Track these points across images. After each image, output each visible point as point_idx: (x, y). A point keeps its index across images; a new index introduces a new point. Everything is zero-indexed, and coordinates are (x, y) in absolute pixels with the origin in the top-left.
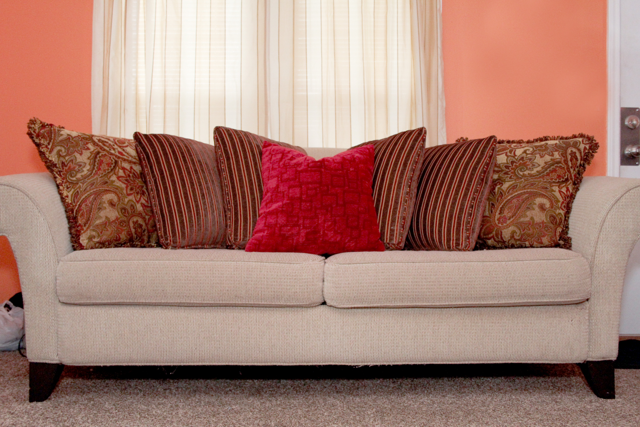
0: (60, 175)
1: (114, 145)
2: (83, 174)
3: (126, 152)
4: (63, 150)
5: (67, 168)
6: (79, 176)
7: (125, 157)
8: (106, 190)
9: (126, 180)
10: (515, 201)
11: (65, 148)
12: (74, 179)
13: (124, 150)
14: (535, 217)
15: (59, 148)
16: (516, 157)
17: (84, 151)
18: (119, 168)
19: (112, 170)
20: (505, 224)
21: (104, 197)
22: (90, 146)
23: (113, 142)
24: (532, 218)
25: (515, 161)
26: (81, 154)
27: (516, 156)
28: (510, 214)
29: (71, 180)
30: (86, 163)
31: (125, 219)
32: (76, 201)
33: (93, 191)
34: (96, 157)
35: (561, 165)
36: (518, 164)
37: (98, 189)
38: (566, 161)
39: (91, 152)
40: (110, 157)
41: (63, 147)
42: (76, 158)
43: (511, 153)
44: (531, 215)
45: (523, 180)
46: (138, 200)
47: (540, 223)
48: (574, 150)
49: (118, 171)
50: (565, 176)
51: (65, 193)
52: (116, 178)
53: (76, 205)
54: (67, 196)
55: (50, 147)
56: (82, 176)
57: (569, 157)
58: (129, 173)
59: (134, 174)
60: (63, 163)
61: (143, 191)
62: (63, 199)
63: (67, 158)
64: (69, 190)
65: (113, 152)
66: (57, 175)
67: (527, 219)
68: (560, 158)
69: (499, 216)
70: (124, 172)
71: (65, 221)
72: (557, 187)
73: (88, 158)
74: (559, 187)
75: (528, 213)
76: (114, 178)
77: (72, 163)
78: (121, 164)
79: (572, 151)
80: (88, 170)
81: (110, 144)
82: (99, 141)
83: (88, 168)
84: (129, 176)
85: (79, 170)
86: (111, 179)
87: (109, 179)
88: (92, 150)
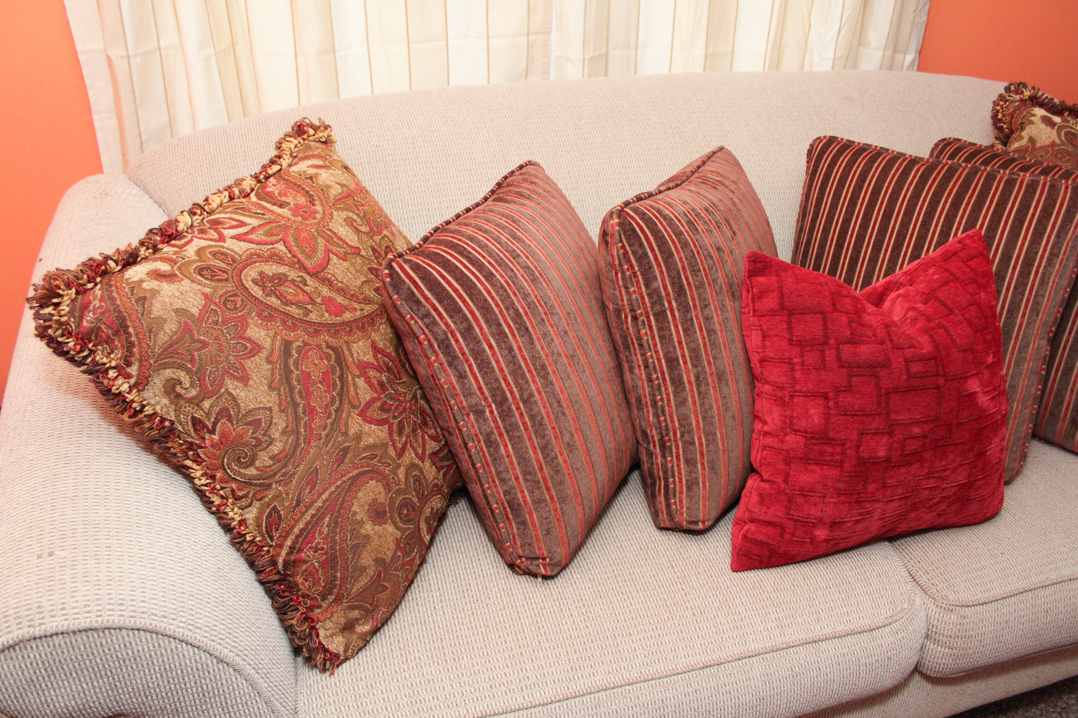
0: (197, 460)
1: (303, 281)
2: (276, 448)
3: (339, 291)
4: (183, 376)
5: (216, 437)
6: (264, 459)
7: (347, 316)
8: (352, 478)
9: (382, 408)
11: (188, 371)
12: (252, 471)
13: (329, 283)
15: (169, 373)
17: (248, 363)
18: (354, 376)
19: (340, 395)
21: (355, 508)
22: (257, 332)
23: (292, 265)
26: (244, 379)
29: (244, 476)
30: (270, 409)
31: (411, 529)
32: (276, 535)
33: (324, 502)
34: (287, 372)
37: (333, 488)
39: (267, 360)
40: (319, 347)
41: (181, 367)
42: (234, 399)
46: (421, 450)
49: (355, 385)
51: (234, 514)
52: (360, 420)
53: (281, 546)
54: (242, 522)
55: (133, 370)
56: (272, 458)
58: (378, 375)
60: (196, 422)
61: (423, 412)
62: (238, 541)
63: (206, 404)
64: (244, 502)
65: (314, 316)
66: (188, 463)
70: (368, 380)
71: (259, 591)
73: (271, 388)
76: (355, 424)
77: (230, 419)
78: (350, 352)
80: (284, 432)
81: (293, 281)
82: (264, 288)
83: (282, 425)
84: (381, 384)
85: (259, 442)
86: (352, 432)
87: (346, 434)
88: (267, 344)
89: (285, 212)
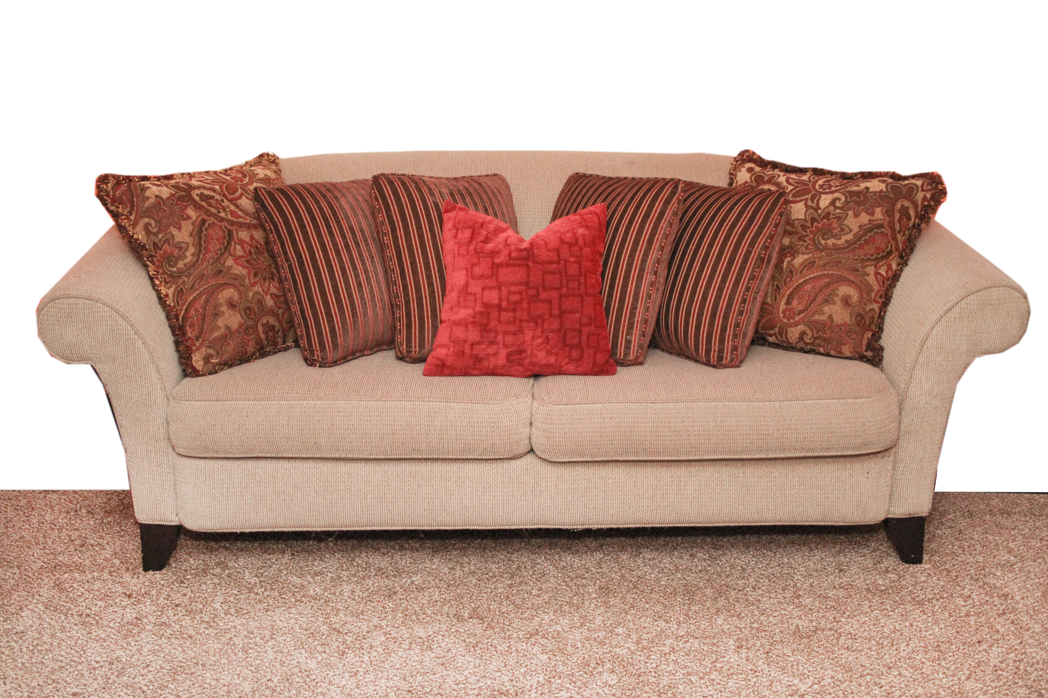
0: (153, 262)
1: (223, 201)
2: (186, 261)
3: (241, 210)
4: (153, 223)
5: (162, 252)
6: (181, 264)
7: (241, 220)
8: (222, 284)
9: (247, 261)
10: (808, 287)
11: (155, 220)
12: (175, 269)
13: (237, 206)
14: (834, 316)
15: (146, 220)
16: (820, 211)
17: (183, 223)
18: (235, 243)
19: (225, 249)
20: (792, 321)
21: (220, 296)
22: (190, 212)
23: (220, 194)
24: (831, 317)
25: (817, 218)
26: (179, 228)
27: (820, 209)
28: (800, 308)
29: (170, 271)
30: (188, 243)
31: (251, 323)
32: (180, 303)
33: (204, 289)
34: (201, 231)
35: (883, 230)
36: (820, 225)
37: (210, 284)
38: (891, 225)
39: (193, 224)
40: (221, 227)
41: (153, 218)
42: (173, 236)
43: (813, 202)
44: (829, 312)
45: (823, 253)
46: (266, 289)
47: (841, 325)
48: (907, 203)
49: (235, 248)
50: (887, 247)
51: (164, 291)
52: (233, 262)
53: (181, 310)
54: (167, 295)
55: (132, 217)
56: (185, 265)
57: (897, 215)
58: (249, 248)
59: (257, 248)
60: (155, 244)
61: (272, 273)
62: (162, 300)
63: (160, 236)
64: (168, 286)
65: (223, 215)
66: (148, 263)
67: (824, 318)
68: (883, 218)
69: (785, 307)
70: (243, 248)
71: (168, 332)
72: (873, 268)
73: (191, 235)
74: (875, 267)
75: (826, 309)
76: (230, 262)
77: (169, 244)
78: (237, 234)
79: (902, 205)
80: (192, 255)
81: (217, 200)
82: (201, 198)
83: (192, 251)
84: (250, 253)
85: (180, 256)
86: (227, 264)
87: (223, 265)
88: (194, 218)
89: (228, 178)
